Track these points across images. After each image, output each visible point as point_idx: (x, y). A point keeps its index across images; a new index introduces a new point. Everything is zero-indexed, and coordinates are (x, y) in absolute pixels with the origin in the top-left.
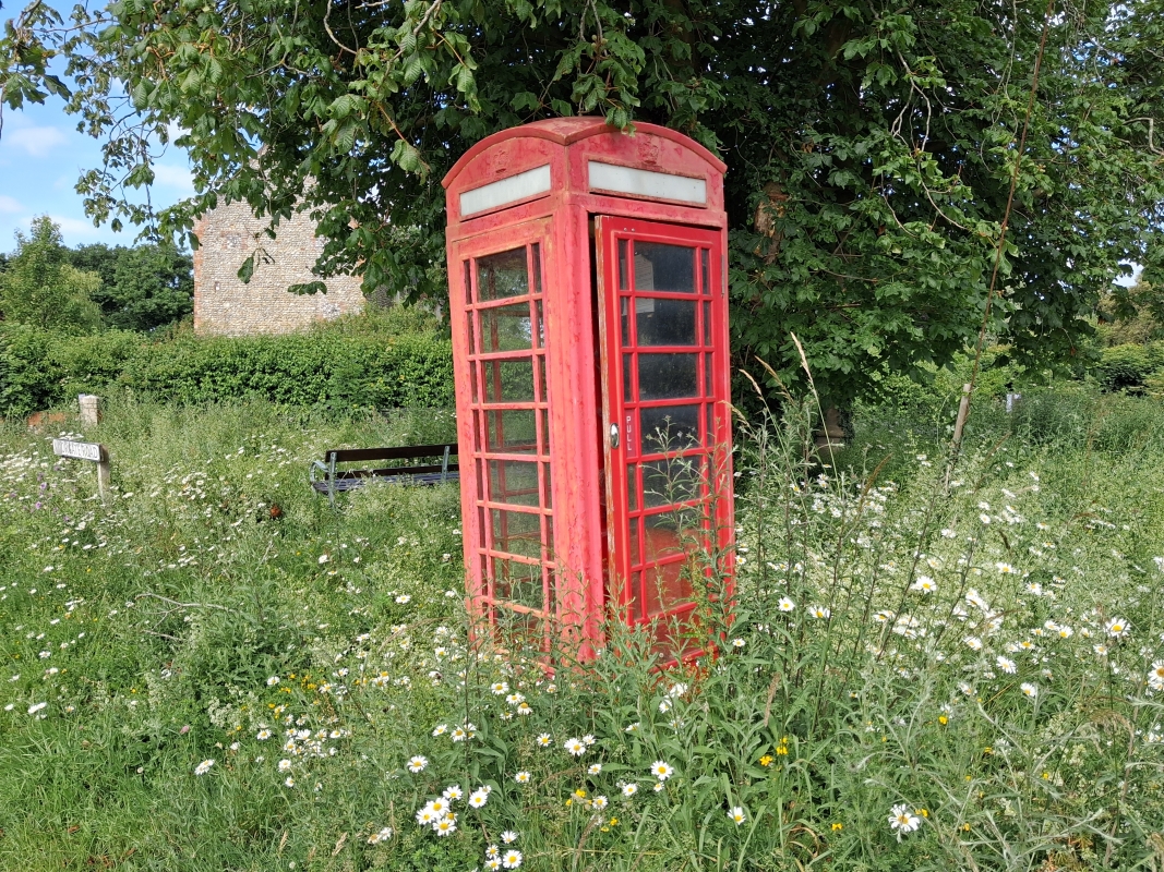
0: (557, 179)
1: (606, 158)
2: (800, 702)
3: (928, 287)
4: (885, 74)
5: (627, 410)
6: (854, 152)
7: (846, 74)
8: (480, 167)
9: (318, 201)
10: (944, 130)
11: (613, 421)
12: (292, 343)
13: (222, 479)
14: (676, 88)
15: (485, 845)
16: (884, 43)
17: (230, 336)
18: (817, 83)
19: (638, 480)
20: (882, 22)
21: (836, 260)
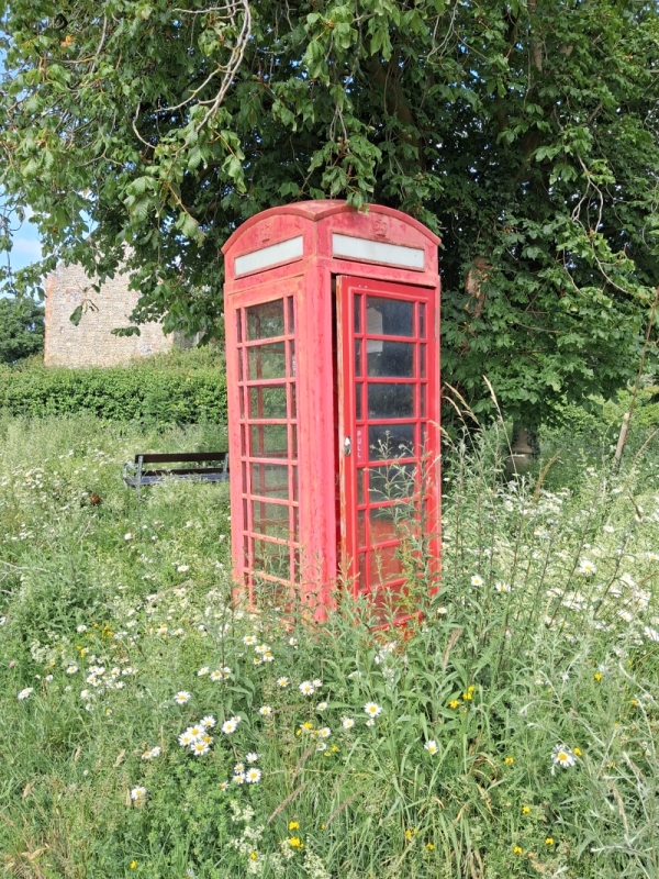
0: (308, 247)
1: (346, 231)
2: (486, 658)
3: (598, 337)
4: (567, 172)
5: (358, 426)
6: (542, 232)
7: (538, 173)
8: (250, 238)
9: (135, 266)
10: (614, 218)
11: (347, 434)
12: (116, 373)
13: (55, 473)
14: (406, 181)
15: (234, 763)
16: (567, 149)
17: (70, 368)
18: (515, 180)
19: (365, 481)
20: (566, 133)
21: (527, 316)
